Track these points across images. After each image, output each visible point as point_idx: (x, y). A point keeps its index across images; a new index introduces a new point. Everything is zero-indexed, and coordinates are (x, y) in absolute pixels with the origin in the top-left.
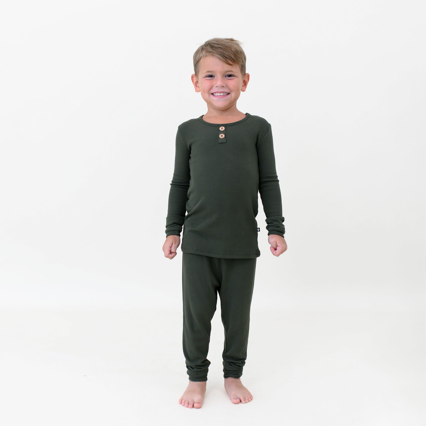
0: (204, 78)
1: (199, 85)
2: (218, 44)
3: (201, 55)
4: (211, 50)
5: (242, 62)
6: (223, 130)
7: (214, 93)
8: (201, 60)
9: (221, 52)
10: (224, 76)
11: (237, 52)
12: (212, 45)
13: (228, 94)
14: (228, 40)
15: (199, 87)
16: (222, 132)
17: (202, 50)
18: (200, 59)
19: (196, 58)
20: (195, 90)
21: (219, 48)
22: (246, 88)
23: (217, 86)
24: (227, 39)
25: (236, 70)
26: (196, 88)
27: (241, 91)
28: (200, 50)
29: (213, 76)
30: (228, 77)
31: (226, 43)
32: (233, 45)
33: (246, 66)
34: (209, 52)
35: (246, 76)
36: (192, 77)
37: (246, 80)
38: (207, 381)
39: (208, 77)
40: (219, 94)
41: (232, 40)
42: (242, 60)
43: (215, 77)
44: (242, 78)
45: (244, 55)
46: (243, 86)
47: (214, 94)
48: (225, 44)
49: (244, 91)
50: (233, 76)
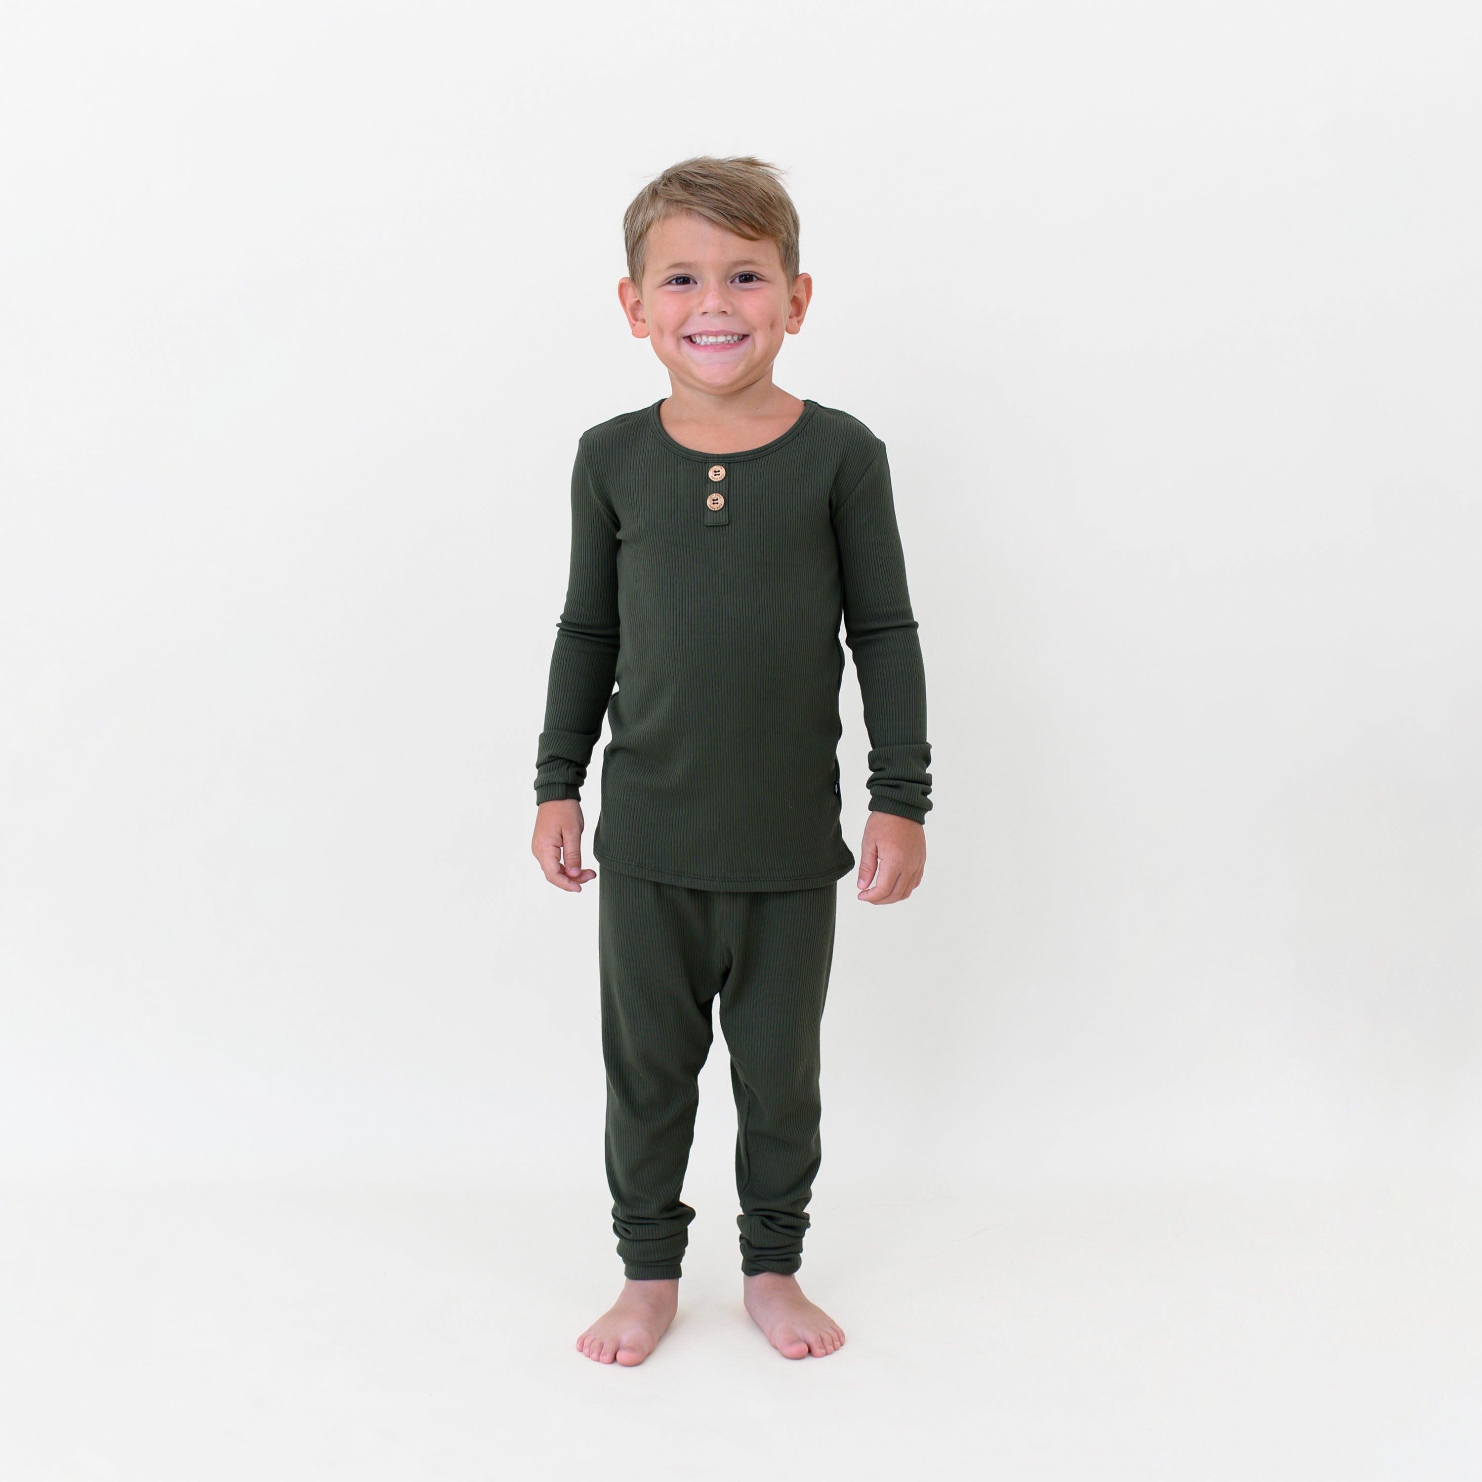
0: (664, 287)
1: (645, 313)
2: (705, 176)
3: (651, 213)
4: (684, 193)
5: (785, 234)
6: (719, 480)
7: (694, 335)
8: (652, 231)
9: (718, 200)
10: (726, 278)
11: (768, 200)
12: (687, 178)
13: (741, 337)
14: (739, 164)
15: (644, 321)
16: (717, 487)
17: (652, 196)
18: (649, 226)
19: (633, 225)
20: (631, 331)
21: (710, 189)
22: (800, 322)
23: (705, 313)
24: (734, 161)
25: (765, 257)
26: (633, 325)
27: (786, 332)
28: (647, 198)
29: (691, 282)
30: (741, 282)
31: (731, 172)
32: (756, 179)
33: (800, 248)
34: (677, 201)
35: (800, 281)
36: (622, 286)
37: (802, 295)
38: (680, 1279)
39: (674, 282)
40: (712, 339)
41: (751, 163)
42: (787, 228)
43: (696, 283)
44: (789, 290)
45: (791, 212)
46: (790, 317)
47: (694, 340)
48: (728, 176)
49: (794, 331)
50: (759, 279)
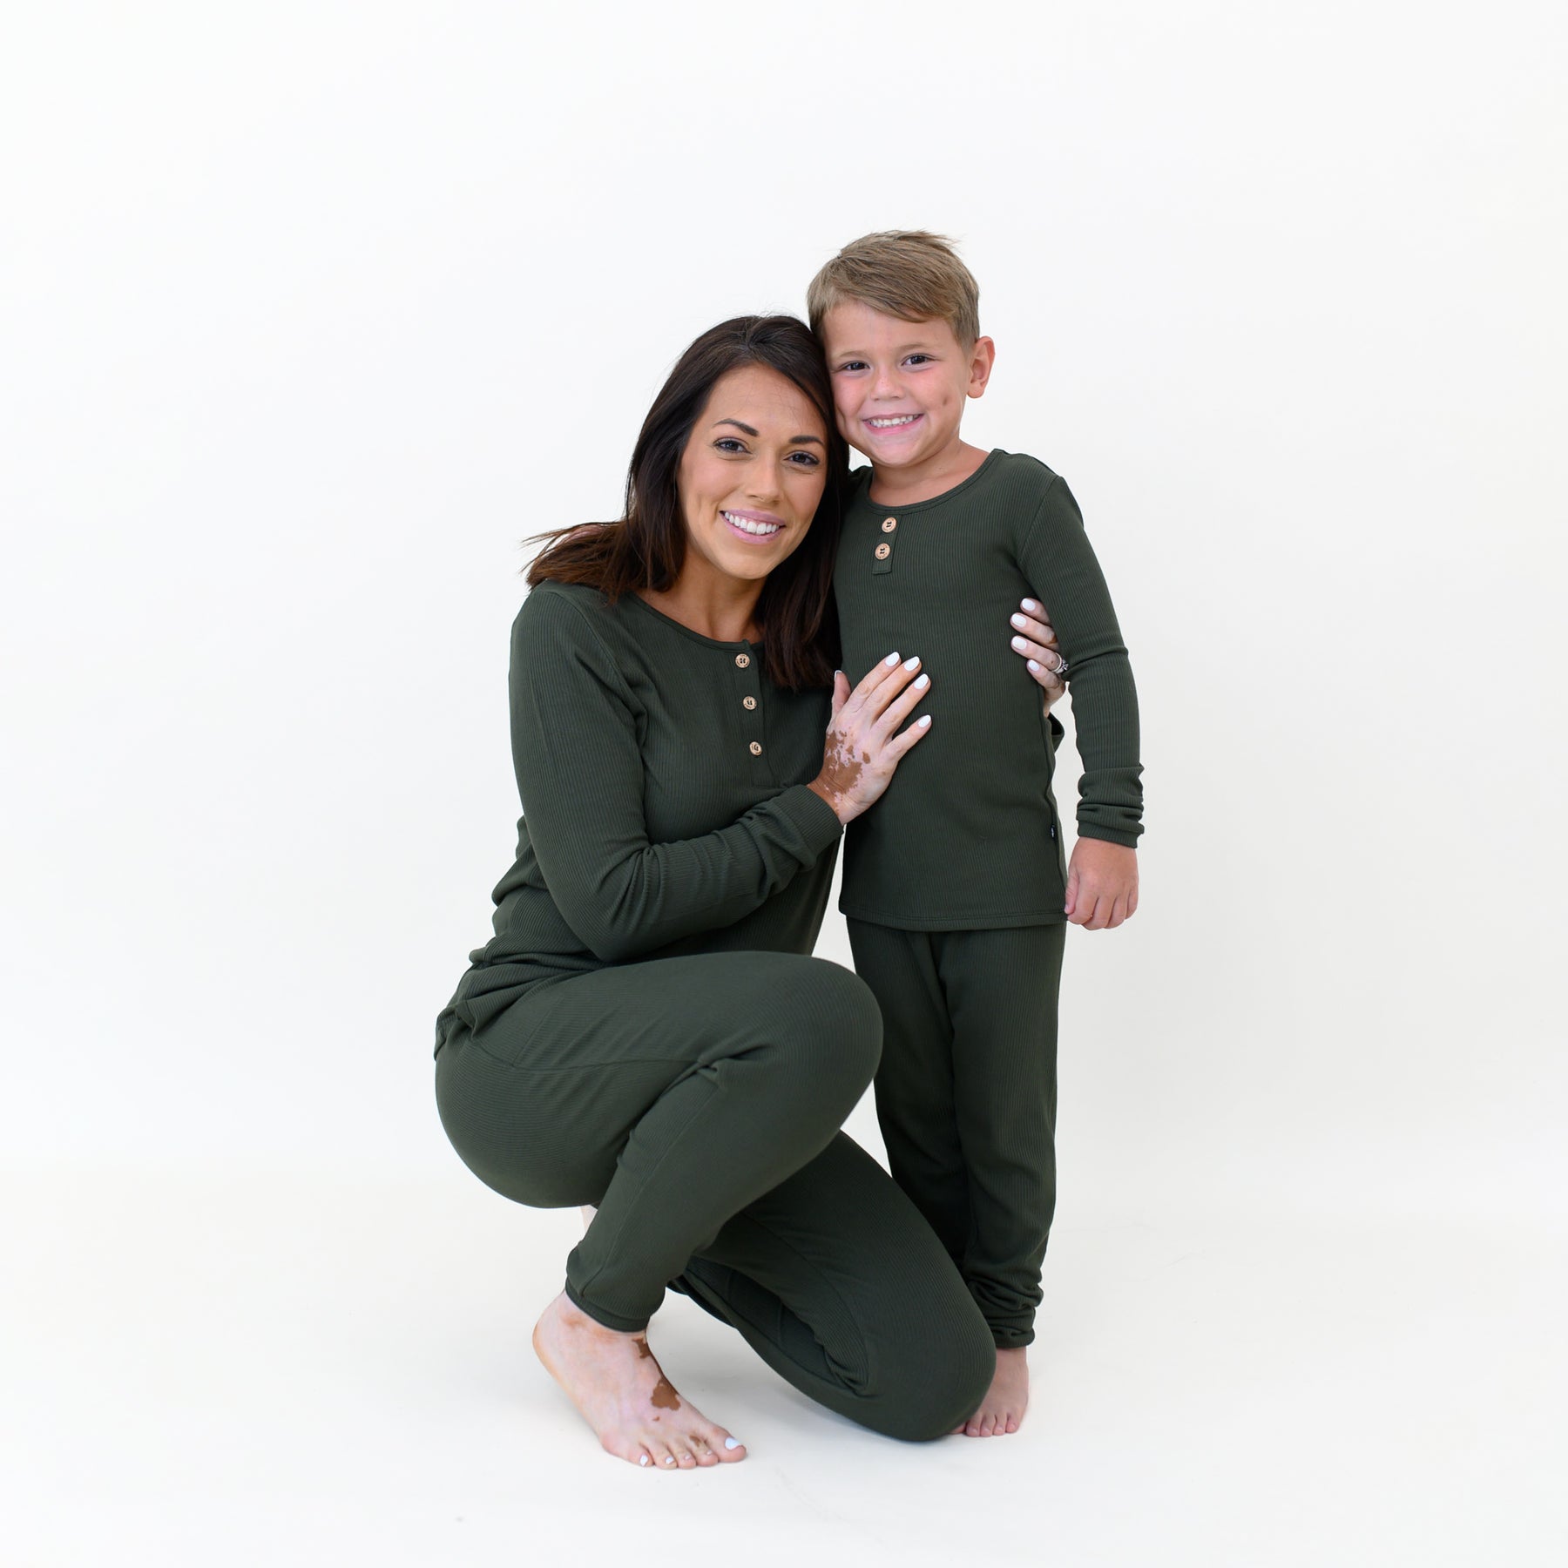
0: (841, 372)
4: (850, 282)
5: (956, 309)
6: (890, 530)
7: (872, 418)
9: (882, 289)
10: (896, 362)
11: (935, 281)
12: (853, 266)
13: (915, 417)
16: (886, 538)
21: (874, 277)
23: (878, 399)
25: (935, 336)
27: (967, 398)
29: (864, 367)
34: (843, 291)
39: (849, 368)
40: (888, 422)
42: (958, 303)
46: (972, 381)
49: (977, 394)
50: (931, 360)
